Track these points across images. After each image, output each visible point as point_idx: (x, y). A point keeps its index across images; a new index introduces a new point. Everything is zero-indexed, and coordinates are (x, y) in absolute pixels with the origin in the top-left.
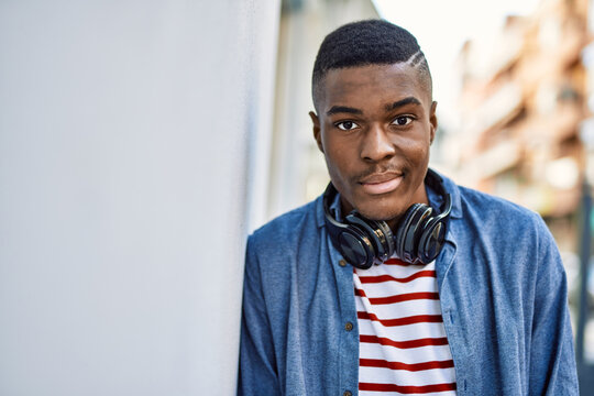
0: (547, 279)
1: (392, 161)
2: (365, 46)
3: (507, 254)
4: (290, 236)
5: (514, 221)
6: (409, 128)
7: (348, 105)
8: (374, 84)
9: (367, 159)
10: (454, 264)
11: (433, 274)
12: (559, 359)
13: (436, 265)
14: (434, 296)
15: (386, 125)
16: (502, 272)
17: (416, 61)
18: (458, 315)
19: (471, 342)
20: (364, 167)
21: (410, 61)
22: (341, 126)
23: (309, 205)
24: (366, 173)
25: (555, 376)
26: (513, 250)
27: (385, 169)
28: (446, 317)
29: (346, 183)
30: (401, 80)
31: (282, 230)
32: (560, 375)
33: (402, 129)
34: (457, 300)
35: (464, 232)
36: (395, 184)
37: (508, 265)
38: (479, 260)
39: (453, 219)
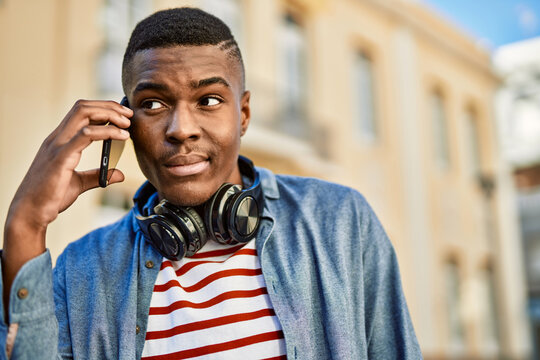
3: (327, 222)
5: (332, 192)
10: (272, 236)
11: (255, 253)
13: (256, 242)
17: (226, 46)
18: (281, 286)
21: (219, 46)
24: (172, 154)
26: (334, 219)
28: (270, 289)
34: (279, 272)
35: (282, 210)
37: (330, 233)
38: (300, 231)
39: (270, 199)
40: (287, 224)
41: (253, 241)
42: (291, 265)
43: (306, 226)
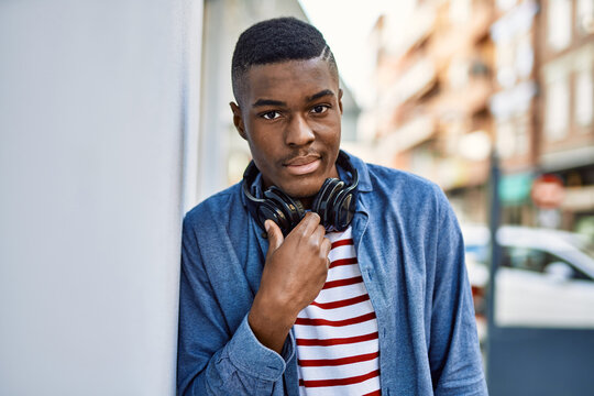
0: (447, 239)
1: (312, 146)
2: (284, 45)
3: (412, 218)
4: (221, 215)
5: (418, 190)
6: (325, 115)
7: (273, 99)
8: (295, 78)
9: (292, 145)
10: (367, 230)
11: (350, 242)
12: (461, 309)
13: (352, 233)
14: (353, 261)
15: (306, 114)
16: (409, 234)
17: (326, 55)
18: (375, 273)
19: (389, 295)
20: (288, 151)
21: (322, 56)
22: (266, 116)
23: (234, 187)
24: (291, 157)
25: (459, 323)
26: (418, 215)
27: (306, 153)
28: (365, 276)
29: (272, 166)
30: (316, 73)
31: (214, 210)
32: (463, 322)
33: (319, 117)
34: (374, 260)
36: (315, 165)
37: (413, 228)
38: (390, 224)
39: (364, 193)
40: (379, 216)
41: (349, 230)
42: (383, 255)
43: (395, 219)
